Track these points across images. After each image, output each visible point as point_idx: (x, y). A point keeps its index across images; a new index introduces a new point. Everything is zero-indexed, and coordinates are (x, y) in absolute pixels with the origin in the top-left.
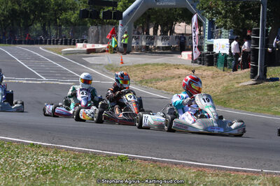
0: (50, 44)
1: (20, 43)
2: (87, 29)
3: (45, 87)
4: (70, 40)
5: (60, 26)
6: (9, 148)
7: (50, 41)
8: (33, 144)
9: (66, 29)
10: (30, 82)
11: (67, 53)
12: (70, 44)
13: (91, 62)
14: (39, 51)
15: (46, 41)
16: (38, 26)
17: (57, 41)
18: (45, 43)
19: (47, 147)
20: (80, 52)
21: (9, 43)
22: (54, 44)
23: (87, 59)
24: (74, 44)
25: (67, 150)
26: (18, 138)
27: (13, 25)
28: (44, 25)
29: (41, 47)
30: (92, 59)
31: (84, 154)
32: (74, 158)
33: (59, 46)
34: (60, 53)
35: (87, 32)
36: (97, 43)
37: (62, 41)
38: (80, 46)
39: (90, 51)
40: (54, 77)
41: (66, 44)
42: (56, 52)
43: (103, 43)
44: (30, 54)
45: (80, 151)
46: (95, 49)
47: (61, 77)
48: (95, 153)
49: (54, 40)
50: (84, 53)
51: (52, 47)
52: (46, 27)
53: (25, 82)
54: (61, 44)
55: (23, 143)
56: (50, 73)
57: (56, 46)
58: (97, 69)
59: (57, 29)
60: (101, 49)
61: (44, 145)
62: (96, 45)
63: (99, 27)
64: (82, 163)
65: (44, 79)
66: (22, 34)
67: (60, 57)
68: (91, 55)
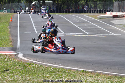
0: (90, 13)
1: (72, 12)
2: (113, 4)
3: (88, 38)
4: (103, 10)
5: (96, 2)
6: (69, 73)
7: (90, 11)
8: (83, 71)
9: (100, 3)
10: (79, 35)
11: (100, 18)
12: (102, 13)
13: (115, 23)
14: (84, 17)
15: (88, 11)
16: (83, 2)
17: (95, 11)
18: (88, 13)
19: (92, 72)
20: (108, 17)
21: (66, 12)
22: (92, 13)
23: (113, 22)
24: (105, 13)
25: (104, 74)
26: (74, 67)
27: (68, 1)
28: (87, 1)
29: (85, 15)
30: (116, 21)
31: (114, 77)
32: (108, 78)
33: (96, 14)
34: (97, 18)
35: (113, 5)
36: (119, 11)
37: (97, 11)
38: (108, 14)
39: (114, 17)
40: (93, 32)
41: (100, 13)
42: (94, 18)
43: (122, 12)
44: (78, 19)
45: (111, 75)
46: (117, 15)
47: (97, 33)
48: (121, 76)
49: (92, 11)
50: (111, 18)
51: (91, 14)
52: (88, 3)
53: (76, 35)
54: (97, 13)
55: (78, 70)
56: (91, 30)
57: (93, 14)
58: (119, 27)
59: (94, 4)
60: (121, 15)
61: (90, 71)
62: (118, 13)
63: (120, 2)
64: (113, 81)
65: (87, 33)
66: (74, 7)
67: (96, 21)
68: (115, 19)
